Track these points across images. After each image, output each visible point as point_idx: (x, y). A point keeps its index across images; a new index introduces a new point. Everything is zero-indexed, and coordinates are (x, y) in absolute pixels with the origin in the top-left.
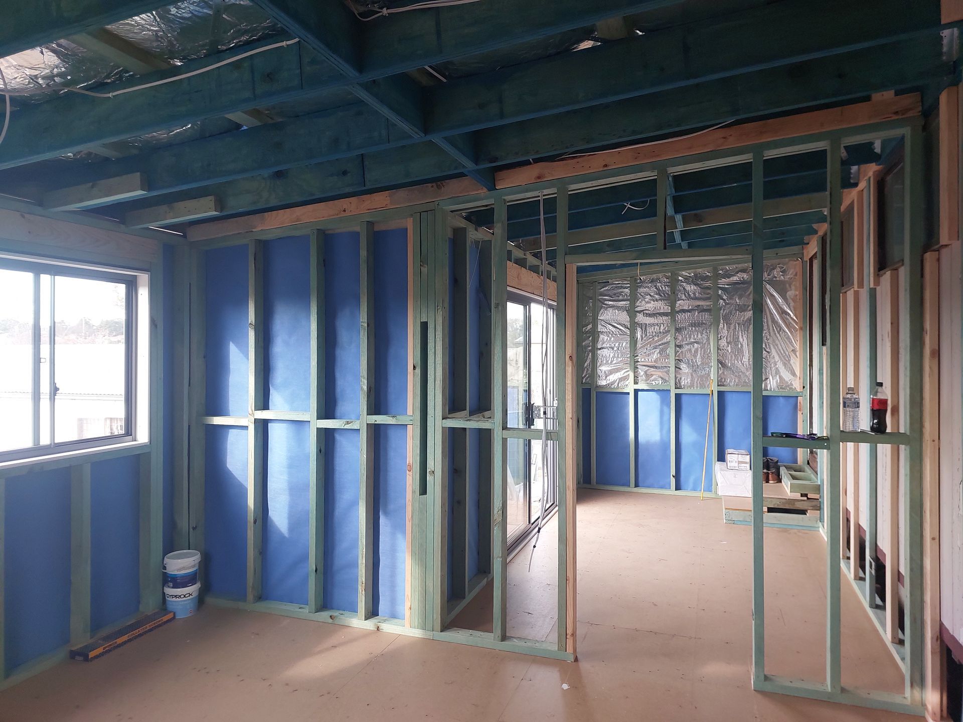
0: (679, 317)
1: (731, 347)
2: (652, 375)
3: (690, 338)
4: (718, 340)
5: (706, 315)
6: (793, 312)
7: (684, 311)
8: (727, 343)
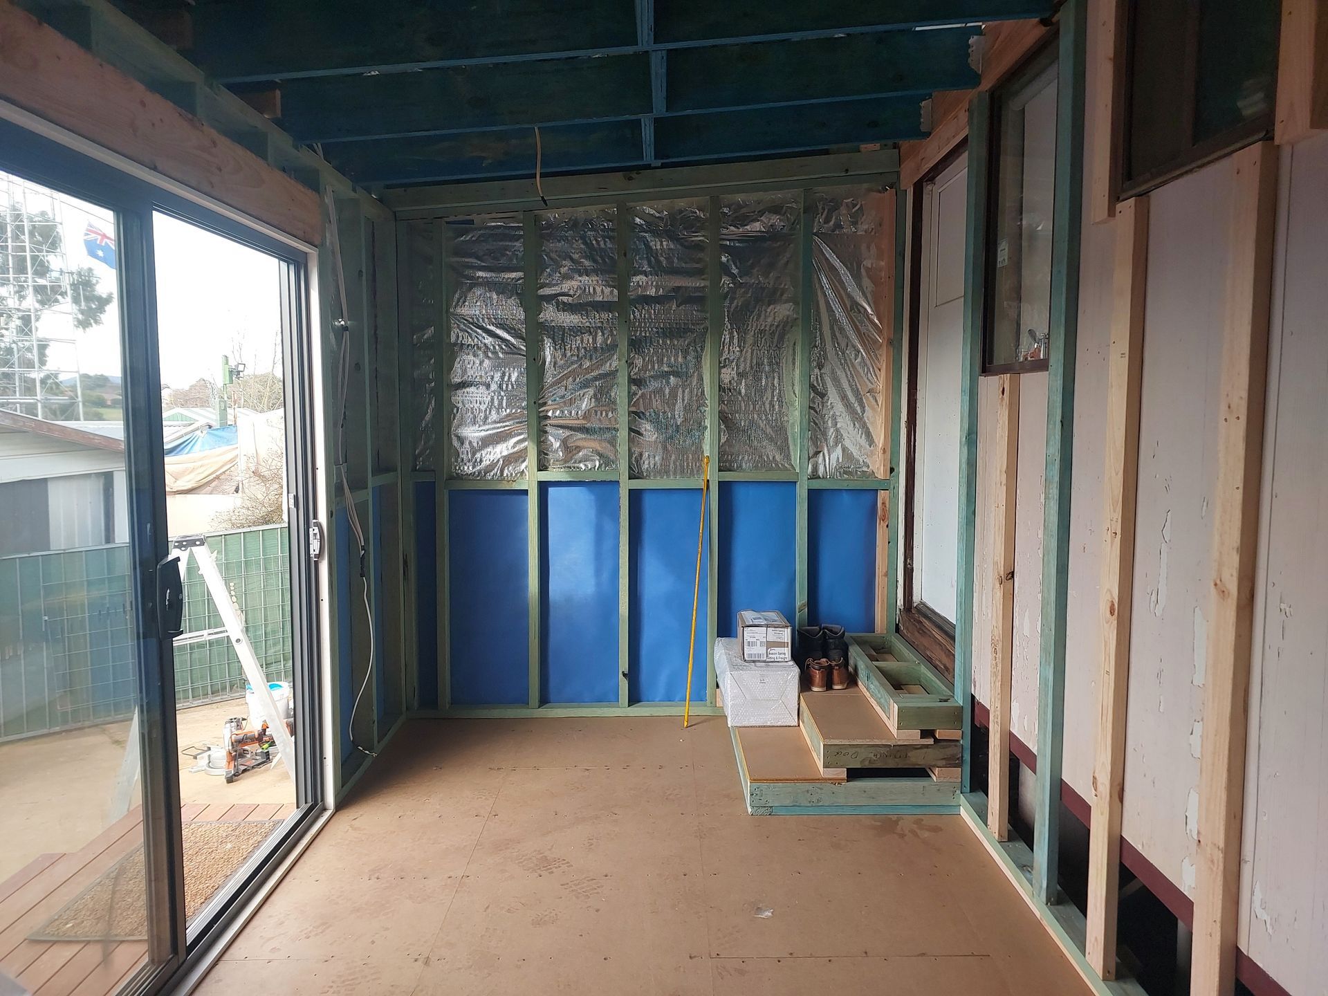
0: (637, 314)
1: (746, 385)
2: (579, 449)
3: (661, 362)
4: (720, 368)
5: (694, 312)
6: (872, 305)
7: (647, 300)
8: (738, 374)
